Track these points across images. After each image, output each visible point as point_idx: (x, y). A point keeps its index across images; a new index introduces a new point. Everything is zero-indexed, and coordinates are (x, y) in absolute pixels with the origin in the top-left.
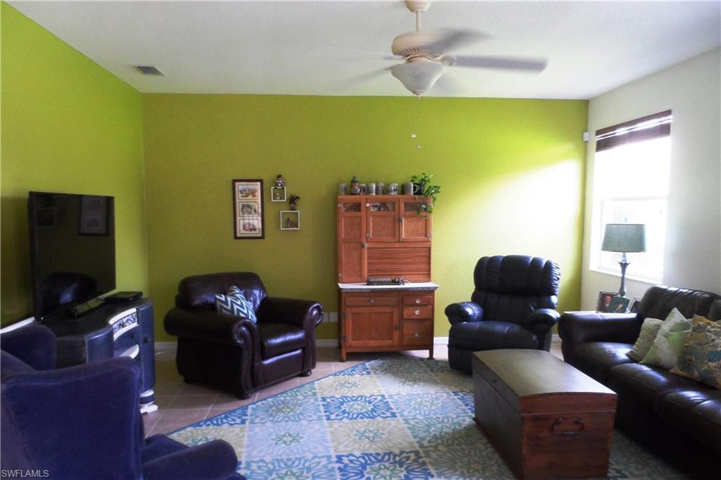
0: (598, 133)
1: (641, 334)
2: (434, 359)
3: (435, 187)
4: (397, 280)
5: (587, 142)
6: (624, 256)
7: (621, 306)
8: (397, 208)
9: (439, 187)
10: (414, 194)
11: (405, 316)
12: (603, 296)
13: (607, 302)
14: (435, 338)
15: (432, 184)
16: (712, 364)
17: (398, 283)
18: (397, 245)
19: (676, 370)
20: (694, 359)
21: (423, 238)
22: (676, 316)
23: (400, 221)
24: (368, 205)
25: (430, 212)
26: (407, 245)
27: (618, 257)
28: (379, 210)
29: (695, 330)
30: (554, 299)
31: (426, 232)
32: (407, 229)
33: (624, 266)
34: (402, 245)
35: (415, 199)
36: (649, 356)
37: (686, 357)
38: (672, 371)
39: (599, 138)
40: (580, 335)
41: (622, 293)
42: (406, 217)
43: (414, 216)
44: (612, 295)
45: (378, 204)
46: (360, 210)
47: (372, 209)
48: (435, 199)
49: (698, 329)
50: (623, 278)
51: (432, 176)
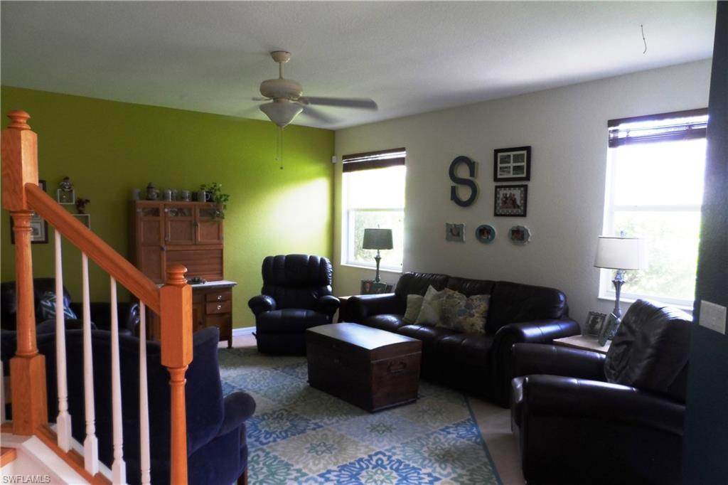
0: (344, 157)
1: (408, 305)
2: (233, 348)
3: (225, 195)
4: (197, 279)
5: (334, 164)
6: (378, 253)
7: (379, 290)
8: (193, 213)
9: (228, 196)
10: (207, 201)
11: (208, 312)
12: (364, 283)
13: (368, 287)
14: (233, 330)
15: (222, 193)
16: (461, 318)
17: (198, 282)
18: (193, 248)
19: (440, 325)
20: (450, 316)
21: (216, 241)
22: (432, 291)
23: (196, 225)
24: (166, 210)
25: (223, 218)
26: (202, 248)
27: (374, 252)
28: (177, 214)
29: (447, 298)
30: (329, 288)
31: (219, 236)
32: (201, 231)
33: (378, 259)
34: (198, 247)
35: (209, 206)
36: (420, 318)
37: (444, 316)
38: (437, 325)
39: (344, 162)
40: (365, 311)
41: (377, 279)
42: (201, 221)
43: (207, 221)
44: (371, 283)
45: (176, 210)
46: (158, 215)
47: (170, 214)
48: (225, 206)
49: (449, 297)
50: (378, 271)
51: (221, 185)
